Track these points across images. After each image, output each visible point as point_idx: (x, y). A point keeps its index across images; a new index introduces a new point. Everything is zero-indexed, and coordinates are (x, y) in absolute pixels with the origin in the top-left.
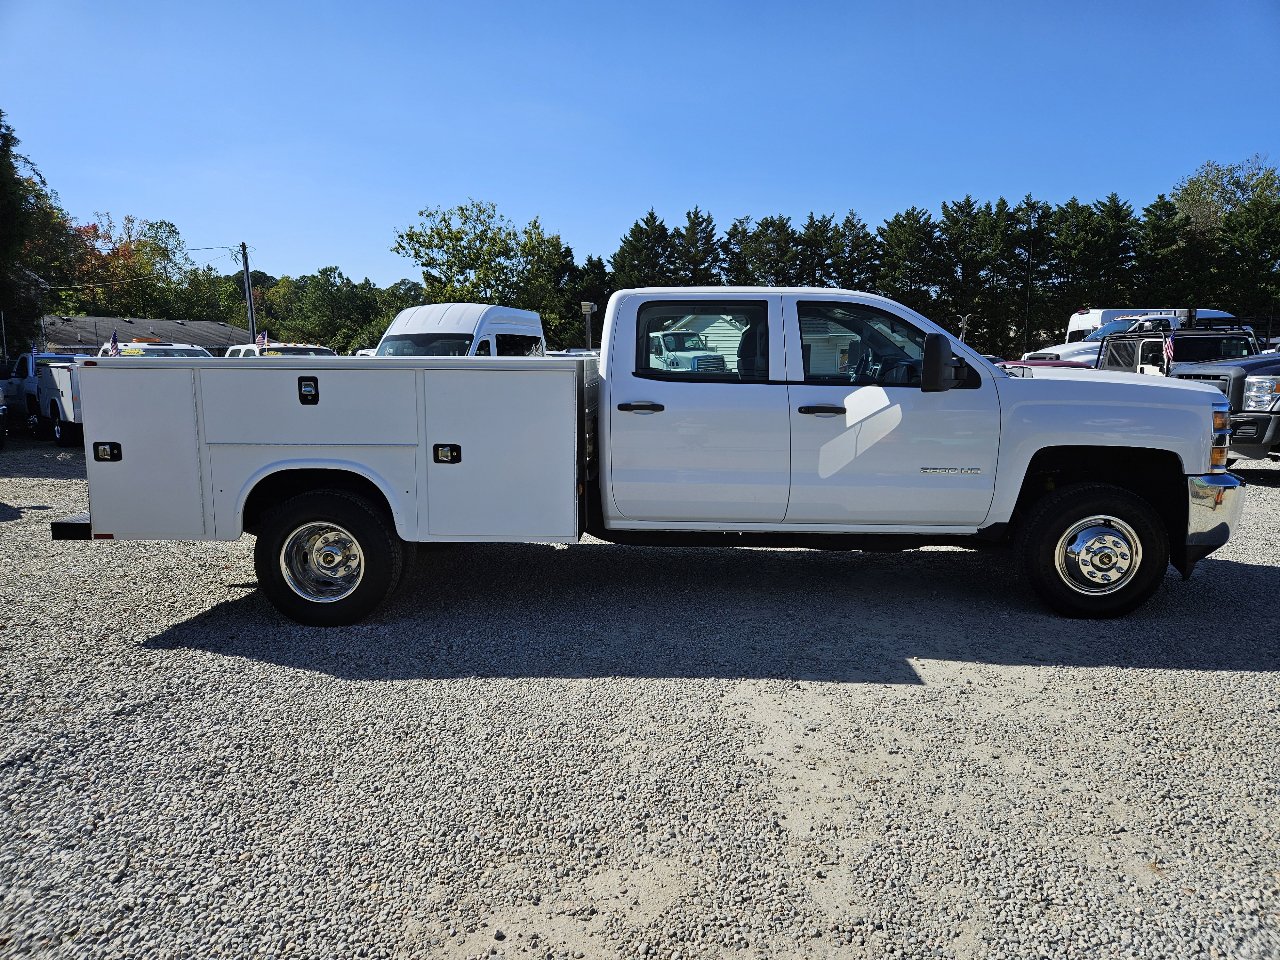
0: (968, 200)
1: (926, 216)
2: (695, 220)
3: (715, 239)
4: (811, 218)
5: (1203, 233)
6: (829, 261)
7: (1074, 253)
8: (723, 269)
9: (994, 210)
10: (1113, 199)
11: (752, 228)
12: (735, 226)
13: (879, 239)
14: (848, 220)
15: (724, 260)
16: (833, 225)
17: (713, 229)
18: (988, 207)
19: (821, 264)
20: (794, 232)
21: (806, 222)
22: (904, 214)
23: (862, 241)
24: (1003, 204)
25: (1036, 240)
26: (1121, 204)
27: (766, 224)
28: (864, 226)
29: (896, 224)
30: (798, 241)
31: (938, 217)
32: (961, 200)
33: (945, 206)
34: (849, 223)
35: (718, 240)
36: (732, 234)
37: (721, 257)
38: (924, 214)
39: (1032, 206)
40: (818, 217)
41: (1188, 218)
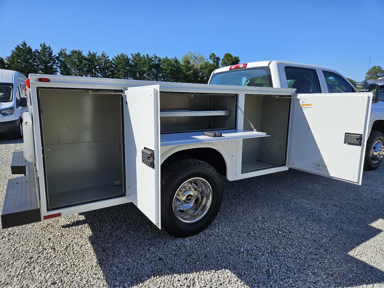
0: (138, 53)
1: (126, 56)
2: (44, 47)
3: (53, 55)
4: (90, 52)
5: (196, 69)
6: (97, 67)
7: (168, 72)
8: (58, 66)
9: (146, 57)
10: (176, 58)
11: (68, 53)
12: (61, 51)
13: (113, 62)
14: (103, 54)
15: (58, 63)
16: (97, 55)
17: (52, 51)
18: (144, 56)
19: (95, 68)
20: (84, 56)
21: (88, 54)
22: (120, 55)
23: (107, 61)
24: (148, 56)
25: (157, 66)
26: (177, 60)
27: (74, 52)
28: (108, 57)
29: (118, 58)
30: (86, 59)
31: (130, 57)
32: (137, 53)
33: (132, 54)
34: (103, 55)
35: (55, 56)
36: (60, 54)
37: (57, 62)
38: (126, 55)
39: (156, 57)
40: (92, 52)
41: (193, 65)
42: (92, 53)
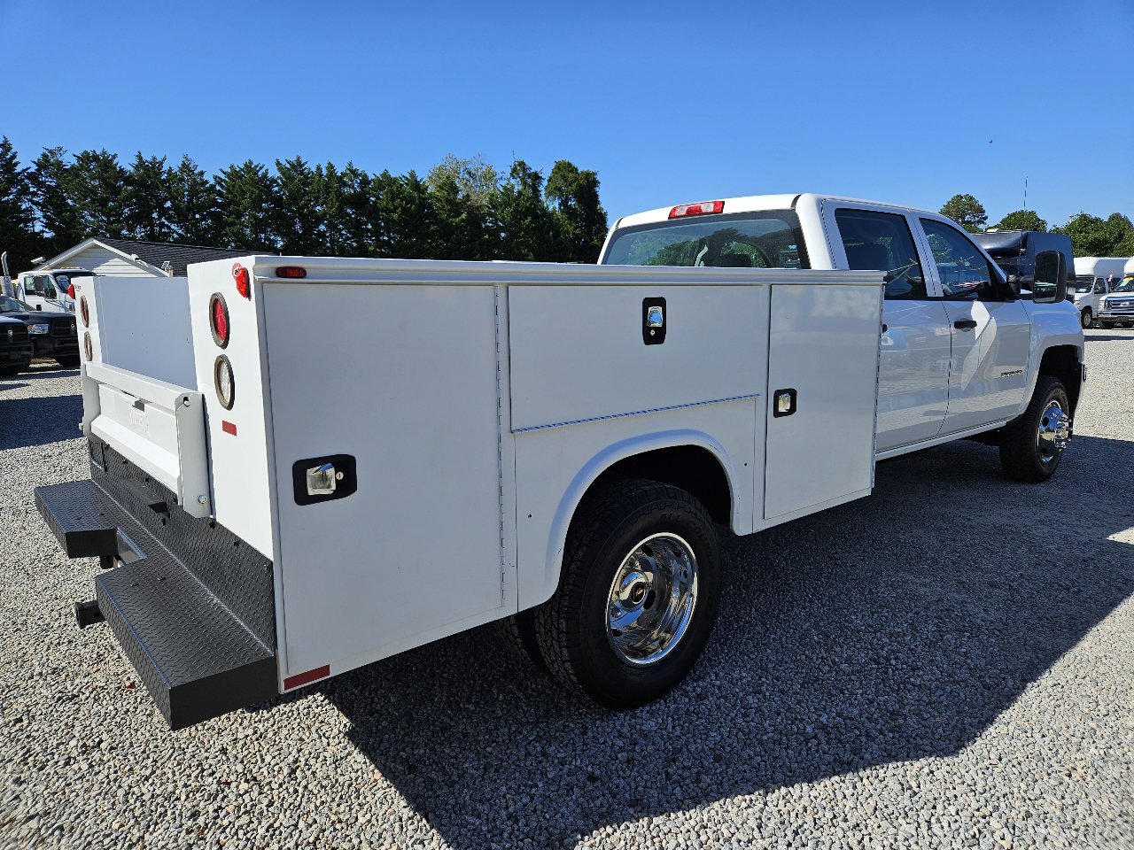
0: (298, 161)
1: (263, 170)
3: (18, 169)
4: (140, 158)
5: (477, 208)
6: (168, 204)
7: (395, 216)
8: (36, 204)
9: (325, 172)
10: (413, 174)
11: (69, 160)
12: (45, 156)
13: (218, 188)
14: (184, 164)
15: (34, 194)
16: (165, 168)
17: (14, 157)
18: (319, 168)
19: (160, 206)
20: (121, 170)
21: (135, 162)
22: (242, 167)
23: (198, 185)
24: (330, 167)
25: (359, 201)
26: (418, 180)
27: (86, 158)
28: (202, 173)
29: (234, 175)
30: (129, 180)
31: (274, 173)
32: (293, 159)
33: (278, 163)
34: (185, 167)
35: (24, 171)
36: (43, 164)
37: (32, 190)
38: (261, 168)
39: (354, 172)
40: (147, 157)
41: (468, 196)
42: (149, 159)
